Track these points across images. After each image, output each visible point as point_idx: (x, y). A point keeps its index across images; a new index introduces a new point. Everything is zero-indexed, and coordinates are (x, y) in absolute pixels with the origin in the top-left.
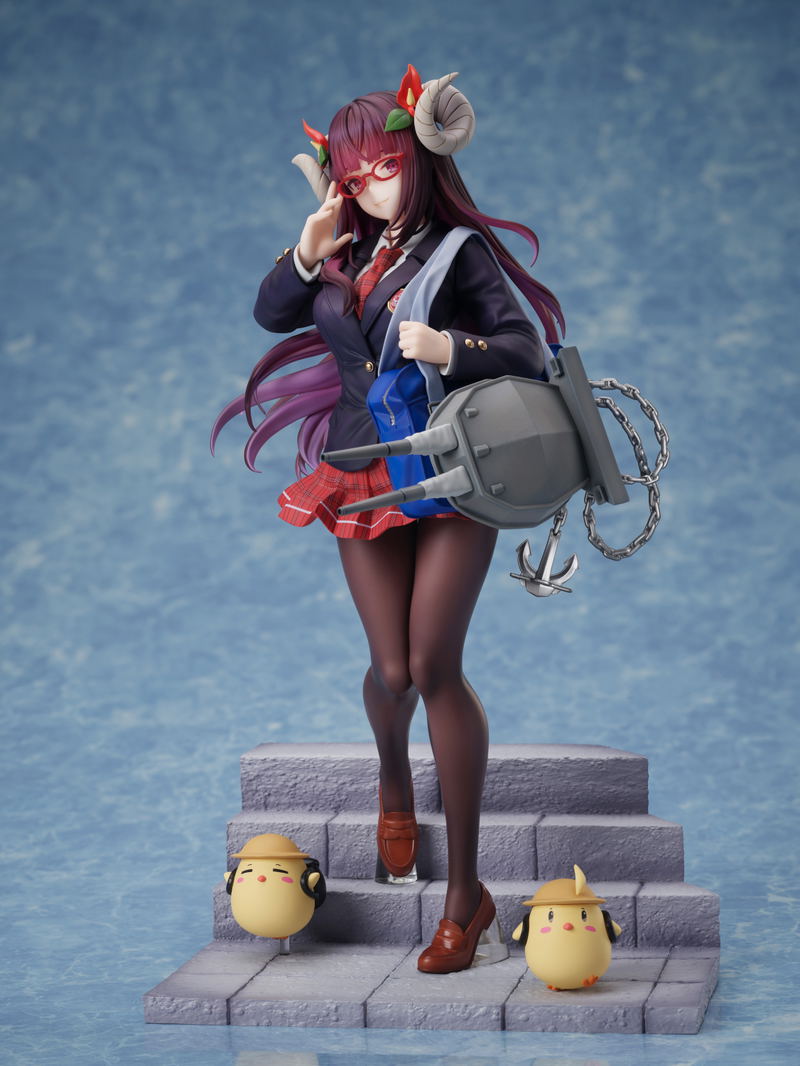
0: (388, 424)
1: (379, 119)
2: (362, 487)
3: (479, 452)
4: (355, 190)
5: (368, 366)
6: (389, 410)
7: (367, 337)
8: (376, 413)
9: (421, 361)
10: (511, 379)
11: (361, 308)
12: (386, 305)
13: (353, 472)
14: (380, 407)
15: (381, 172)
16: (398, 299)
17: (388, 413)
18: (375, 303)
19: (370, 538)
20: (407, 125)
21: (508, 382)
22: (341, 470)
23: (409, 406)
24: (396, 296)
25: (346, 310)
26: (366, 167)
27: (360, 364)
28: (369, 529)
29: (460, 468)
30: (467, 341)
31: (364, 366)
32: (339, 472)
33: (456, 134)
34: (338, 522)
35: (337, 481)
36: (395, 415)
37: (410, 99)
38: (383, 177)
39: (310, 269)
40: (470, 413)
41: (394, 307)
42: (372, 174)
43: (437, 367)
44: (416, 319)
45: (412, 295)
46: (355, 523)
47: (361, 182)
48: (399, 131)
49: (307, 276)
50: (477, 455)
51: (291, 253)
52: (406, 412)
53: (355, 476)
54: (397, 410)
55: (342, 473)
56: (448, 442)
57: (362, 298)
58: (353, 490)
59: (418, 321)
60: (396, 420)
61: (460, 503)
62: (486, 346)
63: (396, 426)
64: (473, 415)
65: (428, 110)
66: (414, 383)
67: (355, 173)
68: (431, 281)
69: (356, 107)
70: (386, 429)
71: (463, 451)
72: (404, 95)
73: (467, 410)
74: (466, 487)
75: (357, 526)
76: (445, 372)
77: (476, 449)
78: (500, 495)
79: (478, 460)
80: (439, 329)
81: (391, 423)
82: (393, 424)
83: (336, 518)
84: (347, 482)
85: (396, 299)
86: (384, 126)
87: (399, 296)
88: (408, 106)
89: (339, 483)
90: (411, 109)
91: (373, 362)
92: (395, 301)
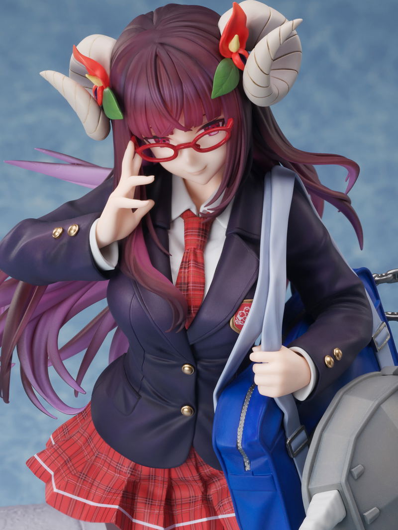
3: (371, 520)
5: (186, 369)
6: (242, 454)
11: (191, 319)
12: (228, 322)
16: (244, 316)
30: (327, 359)
32: (128, 461)
34: (134, 521)
35: (126, 471)
36: (250, 460)
37: (233, 45)
40: (358, 474)
41: (240, 326)
50: (368, 523)
55: (133, 463)
57: (193, 309)
58: (148, 480)
60: (251, 465)
62: (341, 353)
63: (252, 473)
72: (227, 41)
73: (354, 470)
76: (302, 397)
77: (367, 516)
81: (245, 467)
82: (248, 468)
83: (133, 517)
84: (141, 473)
85: (241, 316)
86: (210, 90)
87: (244, 312)
88: (232, 53)
89: (131, 474)
90: (237, 59)
91: (196, 365)
92: (240, 318)
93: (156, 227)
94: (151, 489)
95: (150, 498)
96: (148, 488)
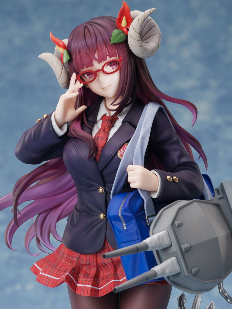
0: (121, 228)
1: (106, 35)
2: (92, 264)
3: (185, 248)
4: (87, 78)
5: (101, 190)
6: (122, 220)
7: (101, 173)
8: (113, 222)
9: (141, 190)
10: (197, 201)
11: (99, 155)
12: (117, 153)
13: (86, 254)
14: (117, 218)
15: (108, 69)
16: (124, 150)
17: (121, 222)
18: (109, 152)
19: (100, 296)
20: (124, 40)
21: (196, 203)
22: (78, 253)
23: (136, 218)
24: (123, 148)
25: (90, 156)
26: (97, 66)
27: (95, 188)
28: (98, 290)
29: (174, 259)
30: (168, 177)
31: (98, 189)
32: (76, 254)
33: (151, 45)
34: (78, 285)
35: (75, 259)
36: (126, 223)
37: (124, 23)
38: (108, 72)
39: (61, 127)
40: (178, 224)
41: (122, 156)
42: (102, 70)
43: (149, 193)
44: (137, 164)
45: (133, 148)
46: (90, 286)
47: (94, 74)
48: (118, 44)
49: (60, 133)
50: (183, 250)
51: (49, 117)
52: (134, 221)
53: (88, 256)
54: (128, 220)
55: (79, 254)
56: (166, 243)
57: (99, 149)
58: (86, 265)
59: (138, 164)
60: (127, 226)
61: (171, 279)
62: (178, 180)
63: (127, 230)
64: (180, 225)
65: (138, 31)
66: (138, 203)
67: (90, 69)
68: (143, 138)
69: (89, 27)
70: (120, 231)
71: (175, 248)
72: (120, 20)
73: (176, 223)
74: (177, 270)
75: (92, 289)
76: (155, 196)
77: (184, 246)
78: (196, 274)
79: (184, 253)
80: (150, 169)
81: (123, 228)
82: (125, 228)
83: (77, 283)
84: (82, 260)
85: (123, 150)
86: (110, 40)
87: (125, 148)
88: (123, 28)
89: (77, 261)
90: (125, 30)
91: (105, 188)
92: (123, 151)
93: (88, 121)
94: (88, 271)
95: (87, 275)
96: (87, 271)
